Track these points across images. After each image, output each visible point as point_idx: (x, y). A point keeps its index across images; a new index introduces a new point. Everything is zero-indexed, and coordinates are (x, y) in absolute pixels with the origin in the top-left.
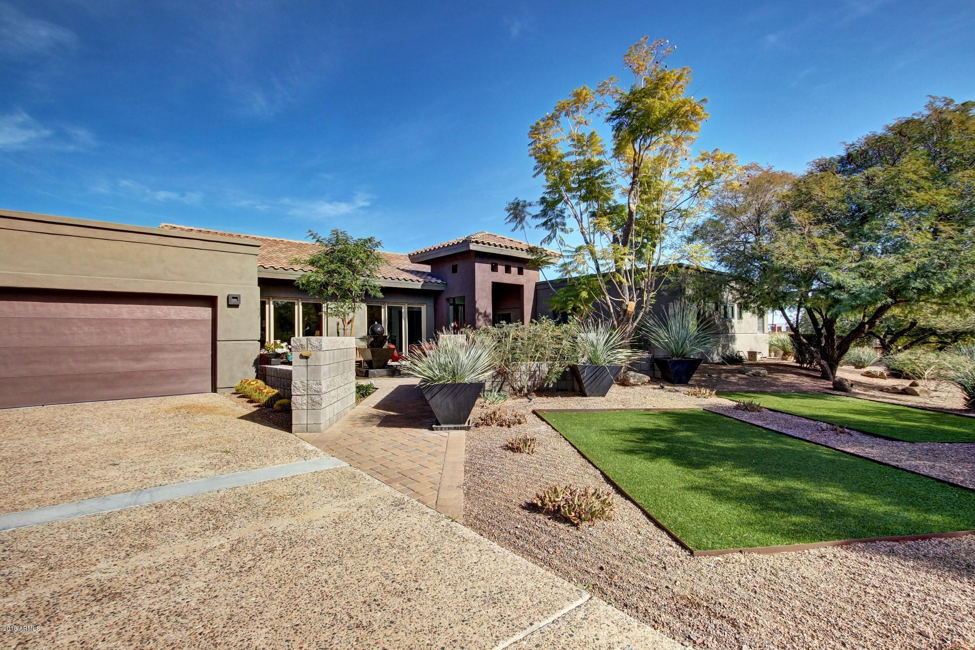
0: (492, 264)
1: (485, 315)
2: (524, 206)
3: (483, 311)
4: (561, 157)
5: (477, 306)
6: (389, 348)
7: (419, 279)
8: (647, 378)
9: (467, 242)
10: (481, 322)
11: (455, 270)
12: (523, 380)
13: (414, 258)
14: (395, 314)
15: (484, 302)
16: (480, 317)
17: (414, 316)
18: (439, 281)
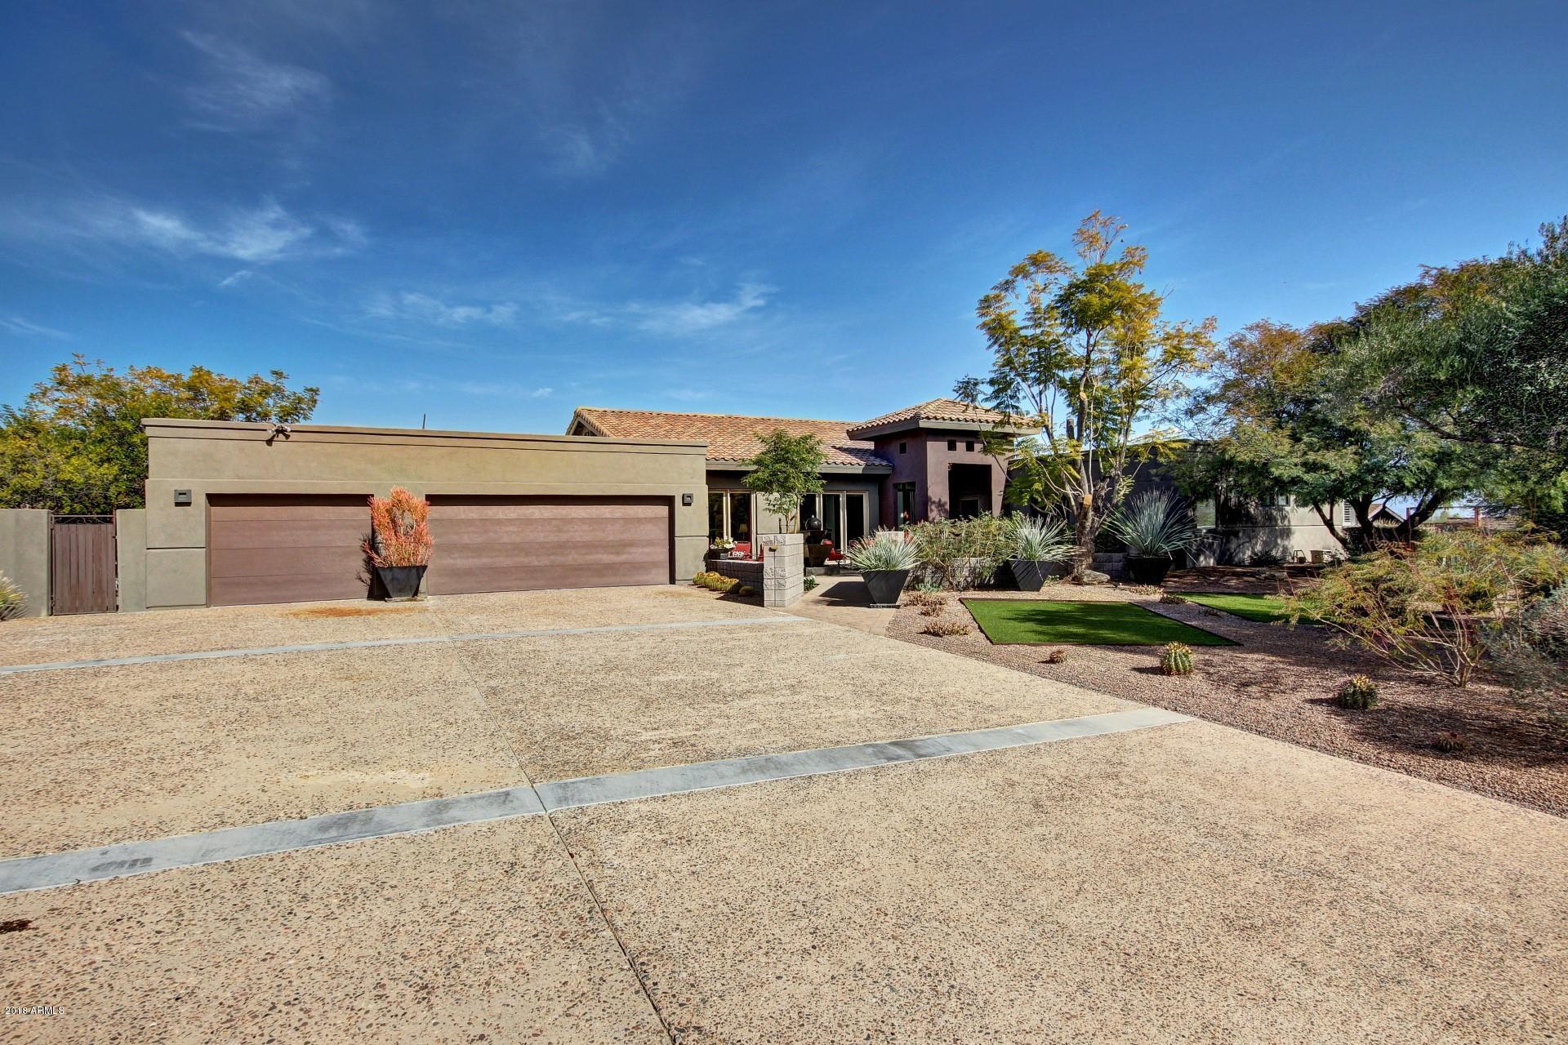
0: (949, 441)
1: (940, 505)
2: (976, 384)
3: (937, 500)
4: (1017, 331)
5: (930, 493)
6: (826, 545)
7: (859, 461)
8: (1106, 577)
9: (916, 418)
10: (934, 514)
11: (903, 449)
12: (962, 576)
13: (853, 435)
14: (831, 503)
15: (938, 489)
16: (933, 507)
17: (855, 505)
18: (884, 463)
